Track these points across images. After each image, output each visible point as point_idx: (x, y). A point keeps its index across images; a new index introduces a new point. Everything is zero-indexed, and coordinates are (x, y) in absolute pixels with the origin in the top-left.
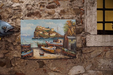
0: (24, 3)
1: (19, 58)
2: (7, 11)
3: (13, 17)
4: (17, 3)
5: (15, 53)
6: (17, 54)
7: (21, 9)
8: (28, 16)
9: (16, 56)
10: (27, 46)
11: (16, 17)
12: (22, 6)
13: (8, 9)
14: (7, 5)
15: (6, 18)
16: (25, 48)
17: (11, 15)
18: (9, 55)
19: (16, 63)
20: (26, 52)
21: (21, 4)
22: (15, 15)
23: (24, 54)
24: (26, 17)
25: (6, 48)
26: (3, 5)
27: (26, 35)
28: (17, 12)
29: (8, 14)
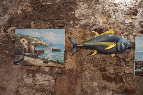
0: (137, 20)
1: (131, 74)
2: (119, 27)
3: (126, 33)
4: (129, 19)
5: (127, 69)
6: (129, 70)
7: (134, 26)
8: (141, 33)
9: (128, 72)
10: (141, 62)
11: (128, 33)
12: (135, 23)
13: (120, 25)
14: (120, 21)
15: (119, 34)
16: (139, 64)
17: (123, 31)
18: (119, 71)
19: (128, 79)
20: (140, 68)
21: (134, 21)
22: (127, 31)
23: (137, 70)
24: (140, 34)
25: (118, 64)
26: (116, 21)
27: (141, 52)
28: (128, 28)
29: (121, 29)
